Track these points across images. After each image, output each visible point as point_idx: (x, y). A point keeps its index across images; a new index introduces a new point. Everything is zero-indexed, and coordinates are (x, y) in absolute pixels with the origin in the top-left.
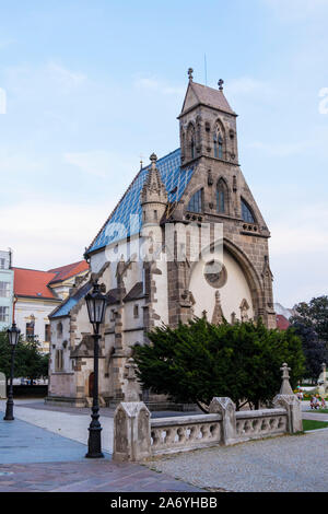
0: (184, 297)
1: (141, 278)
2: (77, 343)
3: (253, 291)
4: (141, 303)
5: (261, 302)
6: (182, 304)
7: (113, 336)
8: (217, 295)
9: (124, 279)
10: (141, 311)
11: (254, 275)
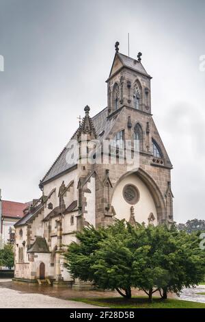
0: (107, 209)
1: (76, 198)
2: (32, 242)
3: (158, 207)
4: (76, 214)
5: (164, 215)
6: (106, 214)
7: (56, 238)
8: (132, 209)
9: (64, 198)
10: (75, 219)
11: (159, 195)
